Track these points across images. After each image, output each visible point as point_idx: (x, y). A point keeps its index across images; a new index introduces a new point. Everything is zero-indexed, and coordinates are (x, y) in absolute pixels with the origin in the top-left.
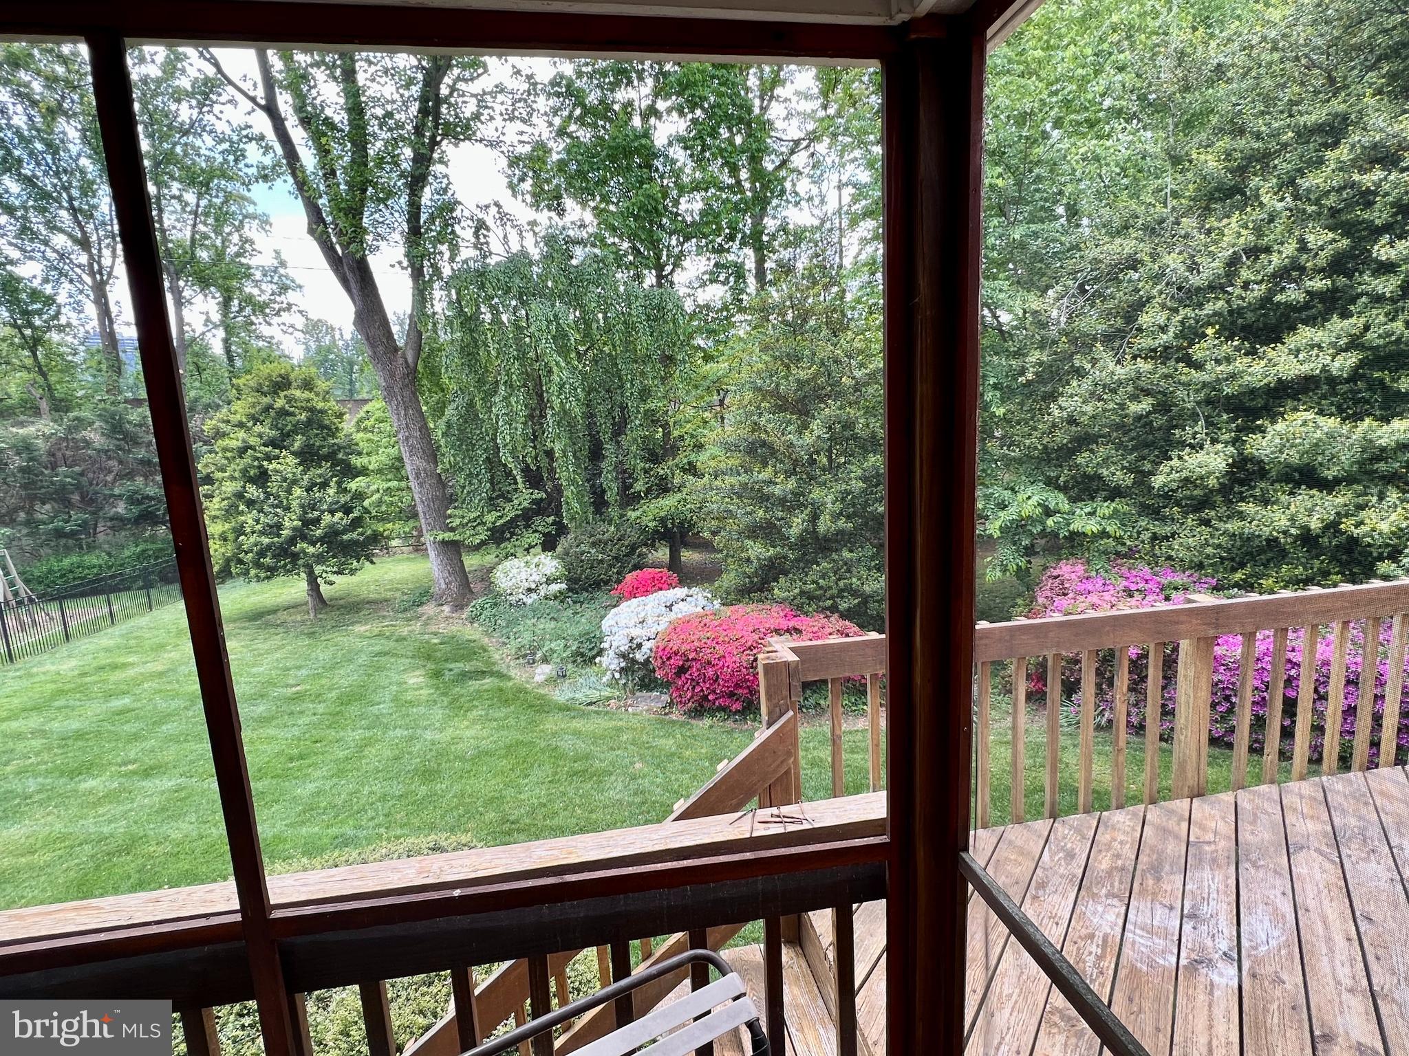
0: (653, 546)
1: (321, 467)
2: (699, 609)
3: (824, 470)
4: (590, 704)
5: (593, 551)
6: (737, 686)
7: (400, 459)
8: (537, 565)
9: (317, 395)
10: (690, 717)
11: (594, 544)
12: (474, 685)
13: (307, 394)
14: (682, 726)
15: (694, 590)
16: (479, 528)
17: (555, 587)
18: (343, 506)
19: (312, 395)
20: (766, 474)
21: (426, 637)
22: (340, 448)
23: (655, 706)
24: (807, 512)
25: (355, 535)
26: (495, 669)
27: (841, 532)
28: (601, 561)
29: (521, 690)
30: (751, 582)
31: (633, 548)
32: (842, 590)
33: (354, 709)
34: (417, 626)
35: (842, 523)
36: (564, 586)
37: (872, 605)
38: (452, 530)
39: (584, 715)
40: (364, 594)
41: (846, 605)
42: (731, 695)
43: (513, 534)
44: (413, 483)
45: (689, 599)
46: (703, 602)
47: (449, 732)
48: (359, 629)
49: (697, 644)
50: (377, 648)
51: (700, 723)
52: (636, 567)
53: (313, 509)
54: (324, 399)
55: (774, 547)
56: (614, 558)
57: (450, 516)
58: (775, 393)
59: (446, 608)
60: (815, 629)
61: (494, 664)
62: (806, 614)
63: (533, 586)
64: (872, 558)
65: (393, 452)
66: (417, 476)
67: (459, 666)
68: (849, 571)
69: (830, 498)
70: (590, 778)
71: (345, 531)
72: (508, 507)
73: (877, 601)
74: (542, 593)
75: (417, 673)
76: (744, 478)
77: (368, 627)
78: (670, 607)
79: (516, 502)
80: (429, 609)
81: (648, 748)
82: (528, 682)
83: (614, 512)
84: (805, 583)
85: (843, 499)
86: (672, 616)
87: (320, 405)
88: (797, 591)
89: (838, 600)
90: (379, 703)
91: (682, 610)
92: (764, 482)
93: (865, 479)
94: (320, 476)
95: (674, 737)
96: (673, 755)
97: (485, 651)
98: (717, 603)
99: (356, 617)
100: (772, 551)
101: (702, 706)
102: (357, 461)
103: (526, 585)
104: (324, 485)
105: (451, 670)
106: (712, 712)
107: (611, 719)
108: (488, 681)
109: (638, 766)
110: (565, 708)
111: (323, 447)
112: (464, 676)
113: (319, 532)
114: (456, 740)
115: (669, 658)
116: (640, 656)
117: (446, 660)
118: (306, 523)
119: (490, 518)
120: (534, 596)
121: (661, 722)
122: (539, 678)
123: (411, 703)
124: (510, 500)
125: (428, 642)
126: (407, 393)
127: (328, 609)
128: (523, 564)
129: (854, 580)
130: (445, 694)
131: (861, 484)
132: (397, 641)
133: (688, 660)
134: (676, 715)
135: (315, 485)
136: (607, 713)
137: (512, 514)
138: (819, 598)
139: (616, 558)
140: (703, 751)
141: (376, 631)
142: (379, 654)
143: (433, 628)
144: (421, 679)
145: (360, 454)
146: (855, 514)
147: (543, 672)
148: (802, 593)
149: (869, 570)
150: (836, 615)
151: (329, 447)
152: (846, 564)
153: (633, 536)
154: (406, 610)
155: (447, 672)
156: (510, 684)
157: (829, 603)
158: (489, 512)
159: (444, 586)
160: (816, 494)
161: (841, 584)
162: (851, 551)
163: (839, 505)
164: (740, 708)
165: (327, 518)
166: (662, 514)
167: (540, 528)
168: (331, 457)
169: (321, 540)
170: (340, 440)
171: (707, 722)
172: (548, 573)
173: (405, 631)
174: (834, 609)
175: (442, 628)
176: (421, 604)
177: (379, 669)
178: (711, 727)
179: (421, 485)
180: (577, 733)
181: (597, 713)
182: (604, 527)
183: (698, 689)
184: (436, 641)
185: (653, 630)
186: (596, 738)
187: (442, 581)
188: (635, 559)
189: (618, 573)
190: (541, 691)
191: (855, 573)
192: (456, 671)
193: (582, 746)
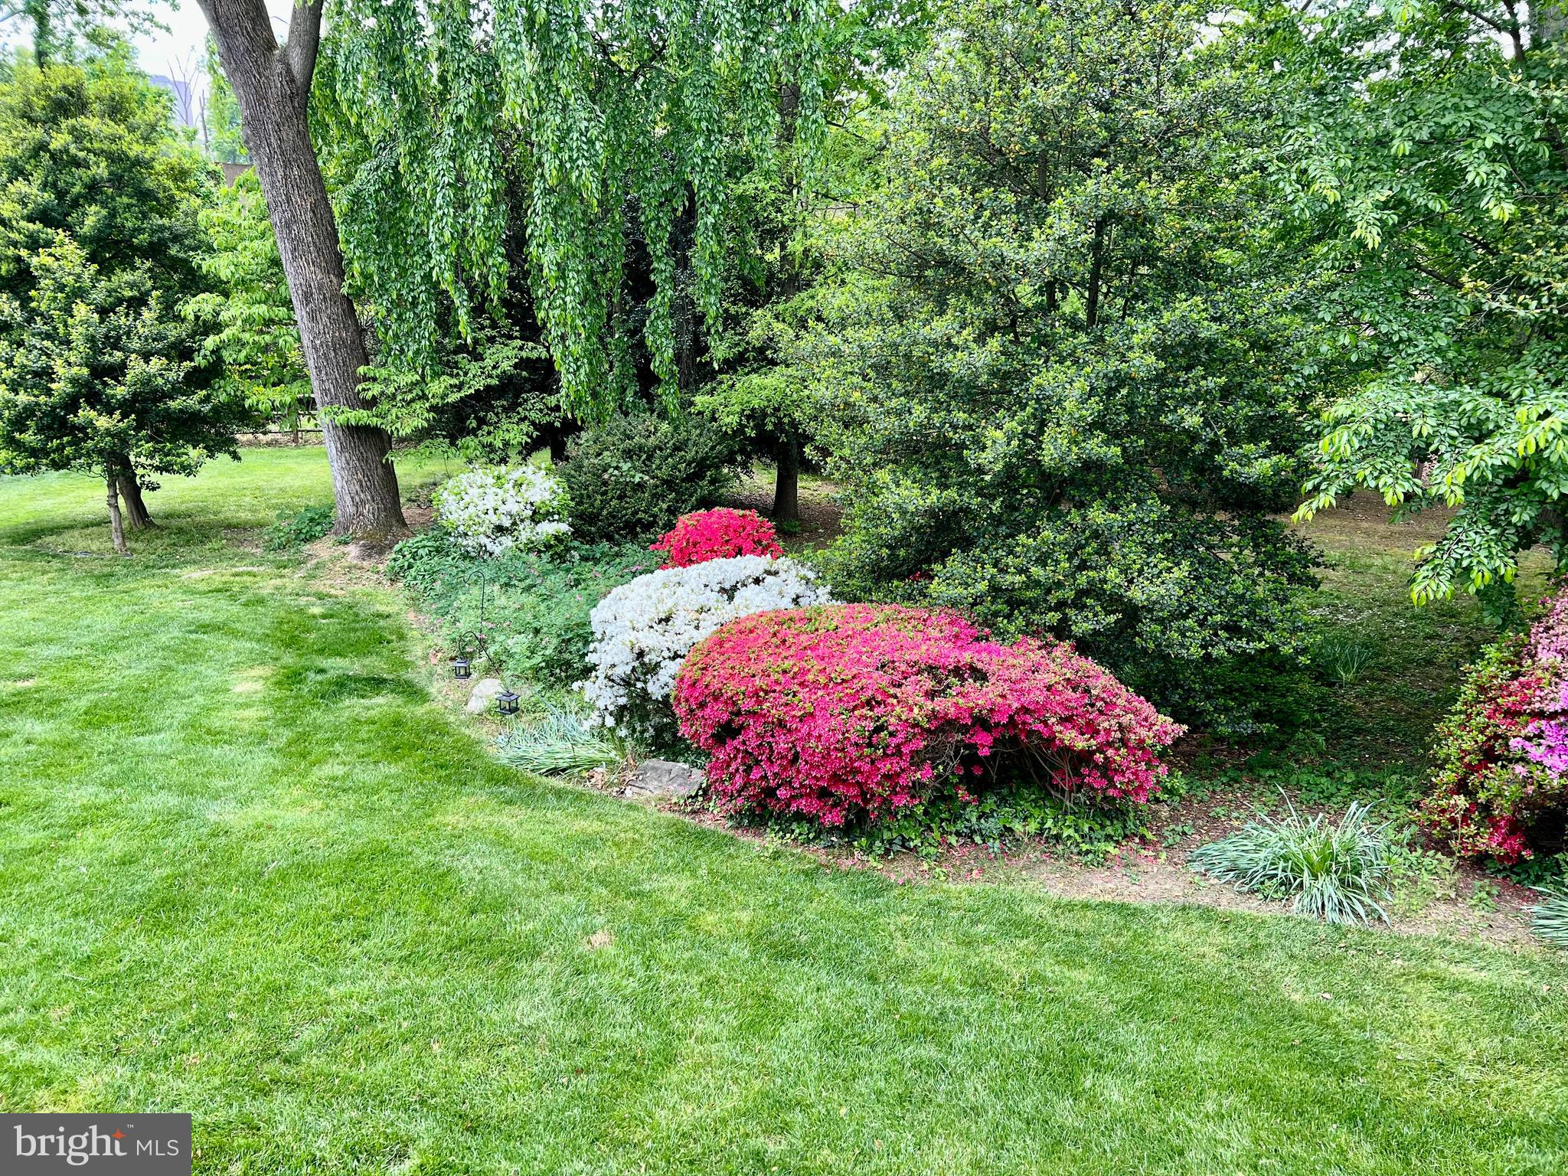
0: (744, 465)
1: (134, 269)
2: (786, 603)
3: (1074, 324)
4: (554, 772)
5: (625, 467)
6: (835, 778)
7: (276, 262)
8: (518, 485)
9: (131, 129)
10: (739, 826)
11: (628, 454)
12: (352, 706)
13: (111, 128)
14: (716, 846)
15: (783, 563)
16: (417, 405)
17: (548, 529)
18: (173, 346)
19: (121, 130)
20: (942, 326)
21: (303, 601)
22: (177, 238)
23: (679, 791)
24: (1021, 415)
25: (192, 401)
26: (409, 675)
27: (1091, 466)
28: (640, 486)
29: (437, 728)
30: (893, 557)
31: (702, 466)
32: (1082, 593)
33: (103, 740)
34: (293, 580)
35: (1096, 447)
36: (564, 527)
37: (1148, 627)
38: (370, 404)
39: (531, 796)
40: (231, 512)
41: (1087, 626)
42: (824, 794)
43: (482, 422)
44: (300, 314)
45: (769, 579)
46: (795, 588)
47: (259, 811)
48: (191, 574)
49: (758, 682)
50: (206, 616)
51: (757, 841)
52: (707, 503)
53: (115, 346)
54: (147, 139)
55: (943, 486)
56: (664, 482)
57: (366, 378)
58: (980, 143)
59: (353, 550)
60: (1015, 674)
61: (406, 665)
62: (1002, 634)
63: (507, 523)
64: (1158, 526)
65: (264, 247)
66: (307, 297)
67: (337, 666)
68: (1104, 550)
69: (1081, 385)
70: (491, 958)
71: (175, 391)
72: (474, 368)
73: (1161, 621)
74: (523, 538)
75: (259, 671)
76: (894, 333)
77: (206, 573)
78: (730, 593)
79: (489, 362)
80: (323, 549)
81: (630, 896)
82: (454, 711)
83: (668, 396)
84: (1003, 571)
85: (1110, 392)
86: (726, 612)
87: (136, 150)
88: (982, 586)
89: (1071, 613)
90: (159, 731)
91: (752, 602)
92: (935, 344)
93: (1163, 351)
94: (132, 286)
95: (694, 873)
96: (678, 918)
97: (401, 637)
98: (823, 592)
99: (195, 554)
100: (934, 497)
101: (763, 807)
102: (207, 264)
103: (495, 520)
104: (137, 303)
105: (322, 671)
106: (784, 821)
107: (581, 814)
108: (382, 703)
109: (599, 938)
110: (499, 777)
111: (139, 230)
112: (343, 686)
113: (121, 391)
114: (262, 830)
115: (702, 706)
116: (655, 690)
117: (321, 652)
118: (100, 371)
119: (436, 387)
120: (507, 541)
121: (678, 832)
122: (475, 705)
123: (216, 735)
124: (478, 357)
125: (301, 611)
126: (288, 134)
127: (154, 532)
128: (491, 481)
129: (1112, 573)
130: (289, 722)
131: (1151, 359)
132: (246, 605)
133: (738, 713)
134: (715, 819)
135: (120, 301)
136: (579, 796)
137: (479, 384)
138: (1033, 606)
139: (669, 483)
140: (745, 917)
141: (218, 581)
142: (205, 628)
143: (318, 586)
144: (259, 686)
145: (210, 249)
146: (1131, 429)
147: (487, 690)
148: (995, 590)
149: (1150, 550)
150: (1067, 645)
151: (153, 232)
152: (1096, 535)
153: (701, 445)
154: (282, 547)
155: (311, 675)
156: (420, 710)
157: (1053, 617)
158: (436, 375)
159: (351, 510)
160: (1047, 378)
161: (1082, 579)
162: (1114, 508)
163: (1095, 405)
164: (840, 822)
165: (136, 368)
166: (756, 403)
167: (533, 415)
168: (155, 250)
169: (126, 407)
170: (176, 222)
171: (771, 840)
172: (537, 500)
173: (267, 587)
174: (1061, 631)
175: (336, 586)
176: (310, 538)
177: (191, 656)
178: (776, 855)
179: (313, 318)
180: (502, 840)
181: (559, 794)
182: (651, 420)
183: (755, 775)
184: (316, 610)
185: (685, 638)
186: (533, 859)
187: (348, 499)
188: (704, 487)
189: (669, 510)
190: (472, 733)
191: (1117, 556)
192: (332, 674)
193: (503, 874)
